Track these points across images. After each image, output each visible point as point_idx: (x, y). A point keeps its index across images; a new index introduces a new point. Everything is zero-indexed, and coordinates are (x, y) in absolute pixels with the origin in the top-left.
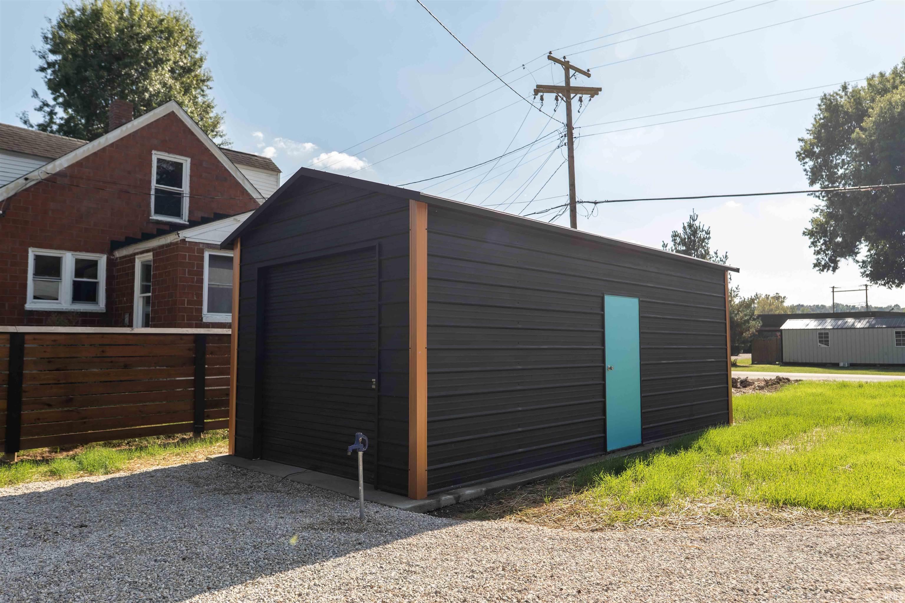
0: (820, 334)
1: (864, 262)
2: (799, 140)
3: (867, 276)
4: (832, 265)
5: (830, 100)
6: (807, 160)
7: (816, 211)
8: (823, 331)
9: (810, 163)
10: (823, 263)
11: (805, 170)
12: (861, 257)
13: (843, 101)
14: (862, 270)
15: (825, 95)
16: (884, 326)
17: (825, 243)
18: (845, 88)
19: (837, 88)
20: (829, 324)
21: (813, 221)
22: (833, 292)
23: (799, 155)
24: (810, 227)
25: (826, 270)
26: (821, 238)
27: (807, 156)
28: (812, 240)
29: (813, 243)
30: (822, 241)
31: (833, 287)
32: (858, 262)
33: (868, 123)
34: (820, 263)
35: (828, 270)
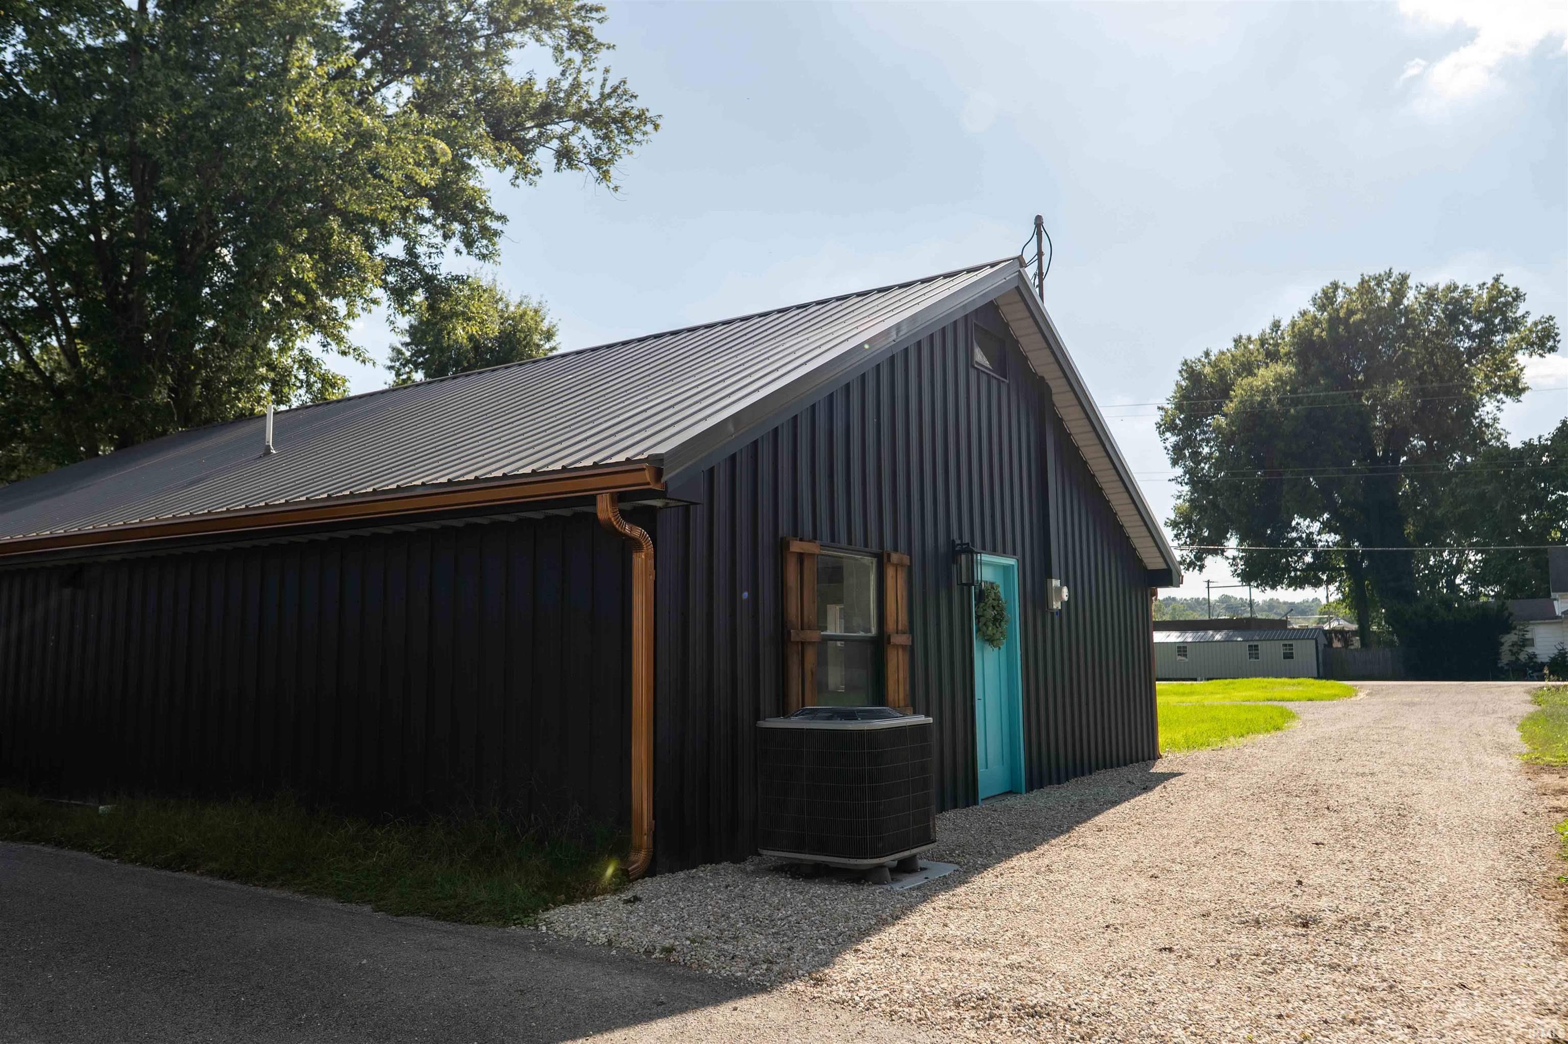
0: (1178, 647)
1: (1234, 559)
2: (1159, 408)
3: (1238, 575)
4: (1199, 563)
5: (1191, 367)
6: (1168, 435)
7: (1179, 497)
8: (1182, 645)
9: (1172, 439)
10: (1188, 560)
11: (1166, 448)
12: (1230, 553)
13: (1207, 370)
14: (1233, 569)
15: (1186, 361)
16: (1239, 639)
17: (1190, 535)
18: (1207, 354)
19: (1199, 353)
20: (1189, 637)
21: (1176, 508)
22: (1208, 587)
23: (1159, 426)
24: (1172, 517)
25: (1191, 569)
26: (1185, 529)
27: (1168, 430)
28: (1175, 532)
29: (1176, 536)
30: (1186, 533)
31: (1208, 582)
32: (1227, 558)
33: (1230, 407)
34: (1184, 561)
35: (1194, 568)
